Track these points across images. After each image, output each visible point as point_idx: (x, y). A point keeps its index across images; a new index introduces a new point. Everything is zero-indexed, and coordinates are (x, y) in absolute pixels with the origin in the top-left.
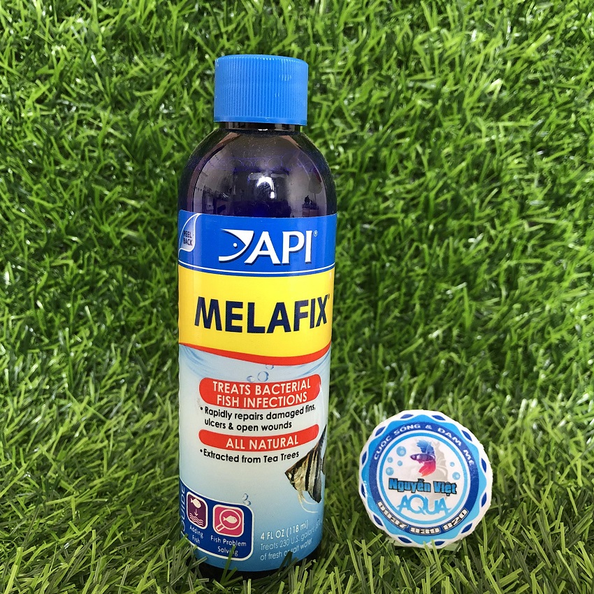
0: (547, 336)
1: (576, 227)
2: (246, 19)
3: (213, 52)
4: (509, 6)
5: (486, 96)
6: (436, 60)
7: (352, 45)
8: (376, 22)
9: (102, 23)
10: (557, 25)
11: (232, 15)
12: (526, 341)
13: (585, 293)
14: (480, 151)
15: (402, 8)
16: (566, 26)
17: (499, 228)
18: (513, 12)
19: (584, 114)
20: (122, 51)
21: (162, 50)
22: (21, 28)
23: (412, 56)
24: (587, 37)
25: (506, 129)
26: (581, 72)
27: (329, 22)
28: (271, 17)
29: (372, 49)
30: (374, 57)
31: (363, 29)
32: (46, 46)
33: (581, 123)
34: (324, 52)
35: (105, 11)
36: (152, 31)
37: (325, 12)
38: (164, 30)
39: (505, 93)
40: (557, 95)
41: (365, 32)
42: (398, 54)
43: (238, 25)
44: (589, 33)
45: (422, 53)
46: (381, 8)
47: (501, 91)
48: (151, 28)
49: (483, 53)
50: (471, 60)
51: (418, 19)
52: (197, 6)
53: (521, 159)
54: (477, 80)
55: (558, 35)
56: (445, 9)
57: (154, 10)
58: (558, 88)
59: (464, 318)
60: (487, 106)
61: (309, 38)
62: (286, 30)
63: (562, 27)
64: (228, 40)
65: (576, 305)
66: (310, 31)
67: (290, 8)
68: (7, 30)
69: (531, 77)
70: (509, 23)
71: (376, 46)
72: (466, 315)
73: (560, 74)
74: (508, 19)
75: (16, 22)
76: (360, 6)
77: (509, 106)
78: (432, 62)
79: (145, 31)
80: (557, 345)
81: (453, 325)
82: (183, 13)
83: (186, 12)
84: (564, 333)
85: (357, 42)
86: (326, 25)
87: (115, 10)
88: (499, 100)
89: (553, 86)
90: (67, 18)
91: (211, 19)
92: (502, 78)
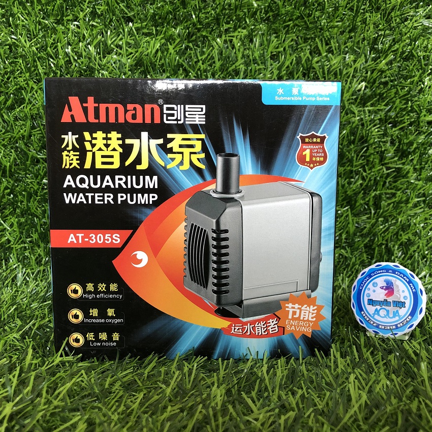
0: (399, 237)
1: (415, 169)
2: (213, 51)
3: (194, 71)
4: (368, 39)
5: (356, 92)
6: (326, 72)
7: (276, 65)
8: (289, 51)
9: (128, 57)
10: (398, 49)
11: (205, 50)
12: (387, 241)
13: (422, 210)
14: (354, 125)
15: (304, 43)
16: (403, 49)
17: (368, 172)
18: (371, 43)
19: (416, 101)
20: (140, 73)
21: (164, 71)
22: (82, 63)
23: (311, 70)
24: (416, 55)
25: (369, 111)
26: (414, 76)
27: (262, 52)
28: (228, 50)
29: (288, 67)
30: (289, 71)
31: (282, 55)
32: (96, 72)
33: (415, 107)
34: (260, 69)
35: (130, 50)
36: (158, 61)
37: (259, 47)
38: (165, 60)
39: (367, 90)
40: (400, 91)
41: (283, 57)
42: (303, 69)
43: (209, 55)
44: (417, 53)
45: (317, 68)
46: (292, 43)
47: (365, 89)
48: (157, 59)
49: (353, 67)
50: (347, 71)
51: (314, 48)
52: (184, 46)
53: (379, 129)
54: (350, 84)
55: (399, 55)
56: (330, 42)
57: (159, 48)
58: (400, 86)
59: (349, 228)
60: (357, 98)
61: (250, 61)
62: (236, 57)
63: (400, 50)
64: (203, 64)
65: (417, 218)
66: (251, 57)
67: (239, 44)
68: (74, 64)
69: (383, 80)
70: (369, 49)
71: (290, 65)
72: (350, 226)
73: (400, 78)
74: (368, 46)
75: (79, 59)
76: (280, 42)
77: (370, 98)
78: (324, 73)
79: (154, 60)
80: (406, 243)
81: (343, 232)
82: (175, 49)
83: (177, 49)
84: (410, 235)
85: (278, 63)
86: (260, 54)
87: (136, 50)
88: (364, 94)
89: (397, 85)
90: (108, 55)
91: (192, 52)
92: (365, 82)
